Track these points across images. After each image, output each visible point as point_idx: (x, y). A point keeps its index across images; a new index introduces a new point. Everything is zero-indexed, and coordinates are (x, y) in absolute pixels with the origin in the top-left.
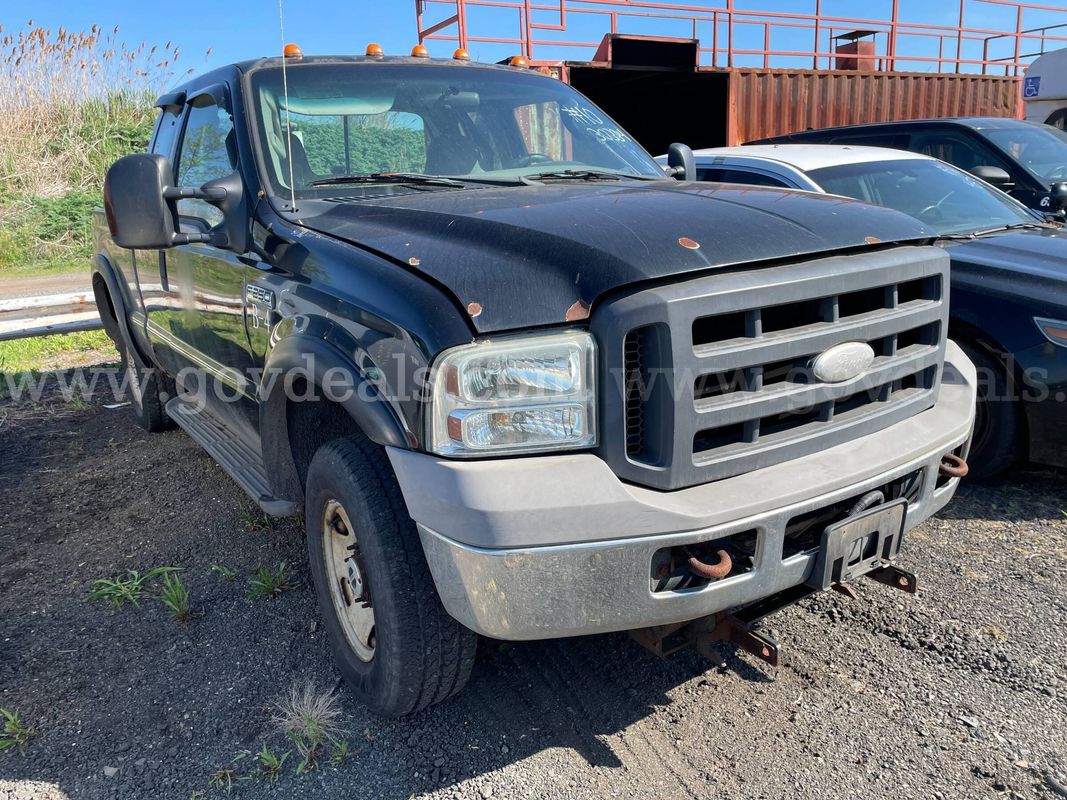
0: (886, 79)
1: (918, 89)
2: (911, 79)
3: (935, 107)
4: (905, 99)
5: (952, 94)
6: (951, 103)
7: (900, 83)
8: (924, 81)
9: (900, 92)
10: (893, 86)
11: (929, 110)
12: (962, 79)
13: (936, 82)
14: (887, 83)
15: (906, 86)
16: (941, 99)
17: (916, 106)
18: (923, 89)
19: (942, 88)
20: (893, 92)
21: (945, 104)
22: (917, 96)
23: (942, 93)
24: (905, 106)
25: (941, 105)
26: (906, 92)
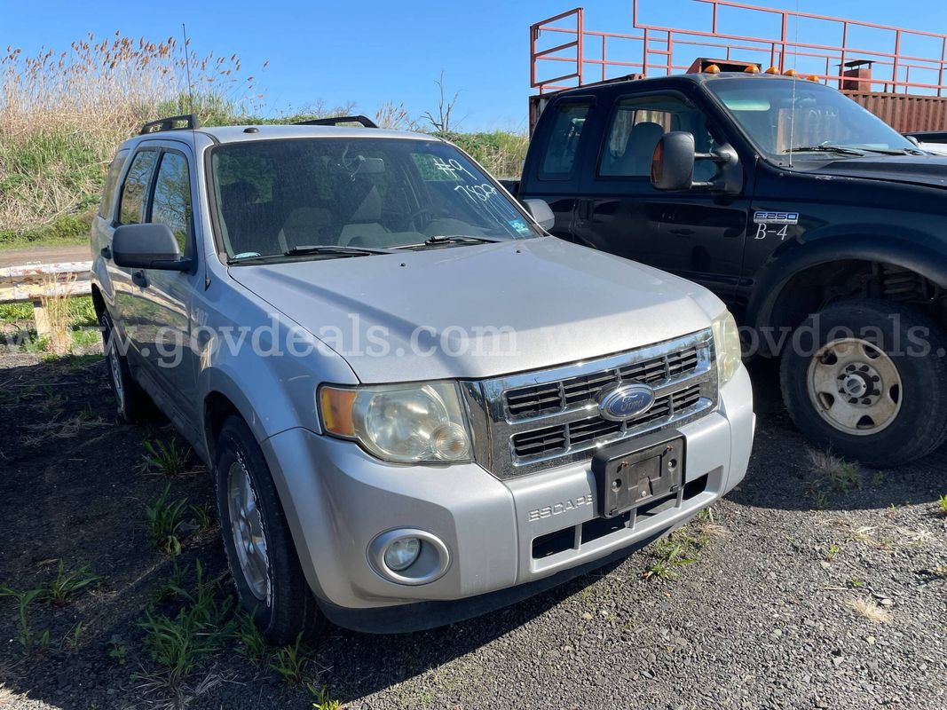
0: (889, 100)
1: (911, 107)
2: (907, 100)
3: (922, 123)
4: (902, 115)
5: (935, 112)
6: (934, 119)
7: (899, 102)
8: (915, 101)
9: (898, 110)
10: (894, 104)
11: (918, 124)
12: (943, 101)
13: (924, 103)
14: (890, 101)
15: (903, 104)
16: (927, 116)
17: (909, 121)
18: (915, 108)
19: (928, 107)
20: (894, 110)
21: (930, 120)
22: (910, 114)
23: (928, 111)
24: (902, 120)
25: (927, 121)
26: (903, 110)
